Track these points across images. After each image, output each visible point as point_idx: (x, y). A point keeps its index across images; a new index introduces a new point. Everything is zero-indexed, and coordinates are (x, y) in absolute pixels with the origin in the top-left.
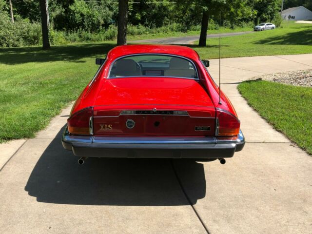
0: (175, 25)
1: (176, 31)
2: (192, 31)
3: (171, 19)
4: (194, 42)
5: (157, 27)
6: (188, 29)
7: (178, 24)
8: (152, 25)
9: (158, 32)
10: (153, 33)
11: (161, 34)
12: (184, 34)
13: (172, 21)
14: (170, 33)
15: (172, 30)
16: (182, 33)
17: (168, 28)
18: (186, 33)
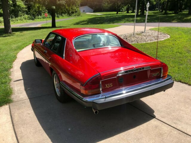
0: (26, 16)
1: (28, 20)
2: (37, 19)
3: (23, 12)
4: (41, 25)
5: (16, 17)
6: (34, 18)
7: (28, 15)
8: (12, 16)
9: (17, 20)
10: (13, 21)
11: (19, 21)
12: (33, 21)
13: (24, 14)
14: (25, 21)
15: (25, 19)
16: (31, 21)
17: (23, 18)
18: (34, 21)
